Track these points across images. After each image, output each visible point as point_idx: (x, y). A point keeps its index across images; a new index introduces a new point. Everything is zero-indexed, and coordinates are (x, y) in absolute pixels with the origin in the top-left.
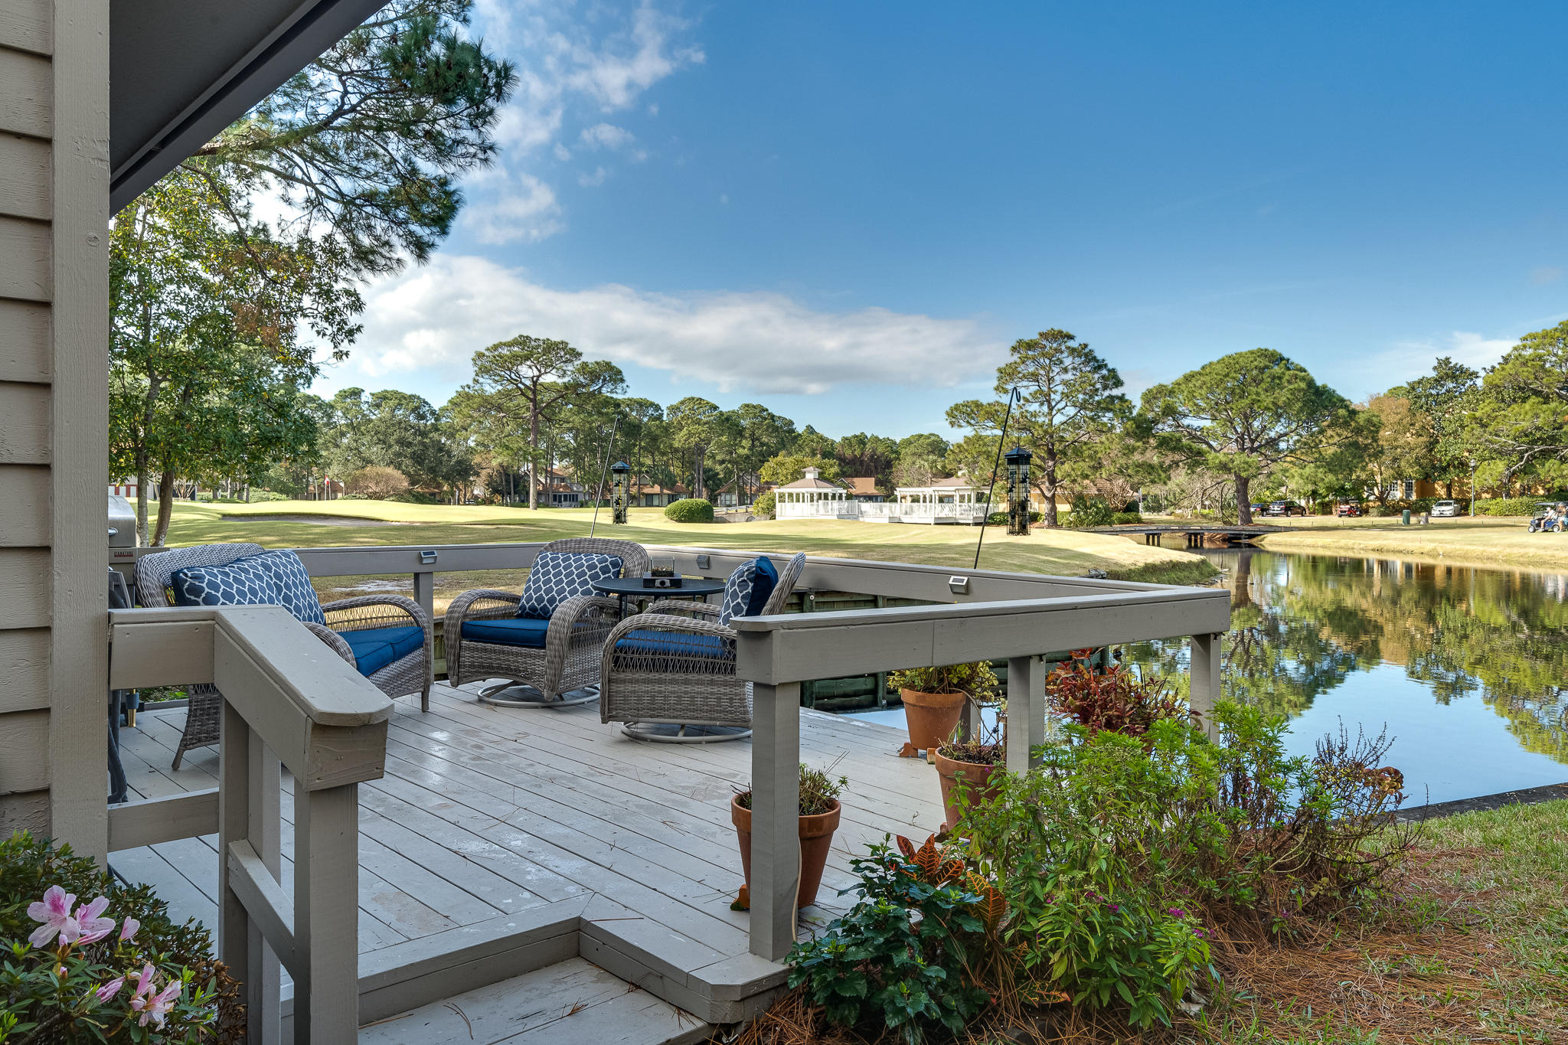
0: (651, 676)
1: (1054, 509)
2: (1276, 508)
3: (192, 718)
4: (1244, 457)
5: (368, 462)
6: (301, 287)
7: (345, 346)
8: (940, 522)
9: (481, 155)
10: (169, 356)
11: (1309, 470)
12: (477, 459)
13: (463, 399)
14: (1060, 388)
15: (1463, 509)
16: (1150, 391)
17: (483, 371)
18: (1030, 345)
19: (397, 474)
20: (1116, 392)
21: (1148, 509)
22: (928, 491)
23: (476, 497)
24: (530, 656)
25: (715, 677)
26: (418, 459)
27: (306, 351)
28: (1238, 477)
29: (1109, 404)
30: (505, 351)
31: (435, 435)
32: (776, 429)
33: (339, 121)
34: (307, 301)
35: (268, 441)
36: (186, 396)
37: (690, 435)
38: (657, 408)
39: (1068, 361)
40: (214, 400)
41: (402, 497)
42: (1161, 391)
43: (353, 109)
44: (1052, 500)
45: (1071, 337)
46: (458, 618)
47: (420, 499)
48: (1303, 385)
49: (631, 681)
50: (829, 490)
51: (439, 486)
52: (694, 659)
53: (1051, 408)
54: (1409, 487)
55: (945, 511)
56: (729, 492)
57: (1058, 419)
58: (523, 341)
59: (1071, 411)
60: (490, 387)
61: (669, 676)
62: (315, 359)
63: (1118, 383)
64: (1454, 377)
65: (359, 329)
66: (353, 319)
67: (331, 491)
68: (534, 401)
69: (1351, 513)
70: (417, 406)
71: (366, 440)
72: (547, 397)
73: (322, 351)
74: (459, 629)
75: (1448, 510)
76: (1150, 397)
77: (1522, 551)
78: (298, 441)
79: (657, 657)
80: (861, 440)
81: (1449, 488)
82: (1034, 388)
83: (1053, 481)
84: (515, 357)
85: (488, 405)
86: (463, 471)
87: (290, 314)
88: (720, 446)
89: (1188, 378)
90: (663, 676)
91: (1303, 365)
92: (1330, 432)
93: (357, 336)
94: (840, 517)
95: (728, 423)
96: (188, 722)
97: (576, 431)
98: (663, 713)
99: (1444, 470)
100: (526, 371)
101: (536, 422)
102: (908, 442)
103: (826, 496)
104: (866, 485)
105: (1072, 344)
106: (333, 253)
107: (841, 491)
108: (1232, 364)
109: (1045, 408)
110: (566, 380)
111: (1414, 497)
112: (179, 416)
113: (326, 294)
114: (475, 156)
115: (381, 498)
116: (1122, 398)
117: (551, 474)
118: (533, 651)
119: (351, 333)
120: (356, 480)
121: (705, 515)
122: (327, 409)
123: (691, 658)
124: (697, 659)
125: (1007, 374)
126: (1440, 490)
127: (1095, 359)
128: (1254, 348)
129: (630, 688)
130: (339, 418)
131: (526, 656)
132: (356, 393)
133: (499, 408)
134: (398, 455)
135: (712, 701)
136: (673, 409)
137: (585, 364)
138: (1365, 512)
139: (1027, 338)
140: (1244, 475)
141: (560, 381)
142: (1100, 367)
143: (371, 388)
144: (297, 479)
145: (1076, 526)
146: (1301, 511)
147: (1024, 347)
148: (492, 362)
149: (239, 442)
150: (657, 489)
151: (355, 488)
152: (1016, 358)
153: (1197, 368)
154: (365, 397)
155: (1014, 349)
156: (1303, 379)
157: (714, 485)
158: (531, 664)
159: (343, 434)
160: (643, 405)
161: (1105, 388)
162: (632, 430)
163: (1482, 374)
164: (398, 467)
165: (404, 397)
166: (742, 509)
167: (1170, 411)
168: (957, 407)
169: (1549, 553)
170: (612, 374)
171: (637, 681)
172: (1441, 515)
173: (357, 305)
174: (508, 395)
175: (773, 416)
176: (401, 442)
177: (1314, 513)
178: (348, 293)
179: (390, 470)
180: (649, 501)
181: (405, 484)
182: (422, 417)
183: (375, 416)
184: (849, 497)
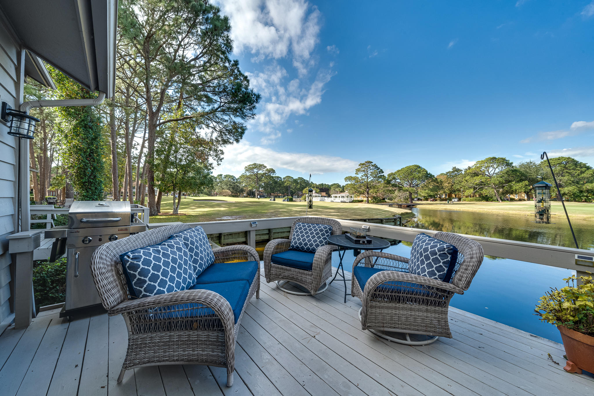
0: (390, 305)
1: (368, 199)
2: (415, 199)
3: (130, 350)
4: (411, 188)
5: (223, 189)
6: (210, 149)
7: (220, 162)
8: (342, 202)
9: (252, 117)
10: (180, 165)
11: (427, 191)
12: (245, 188)
13: (242, 176)
14: (370, 173)
15: (460, 200)
16: (389, 174)
17: (247, 170)
18: (363, 164)
19: (229, 191)
20: (382, 174)
21: (389, 199)
22: (338, 195)
23: (244, 196)
24: (304, 274)
25: (429, 308)
26: (233, 188)
27: (211, 164)
28: (409, 192)
29: (380, 177)
30: (251, 166)
31: (236, 184)
32: (305, 182)
33: (219, 109)
34: (211, 152)
35: (202, 184)
36: (184, 174)
37: (288, 184)
38: (281, 178)
39: (372, 168)
40: (191, 174)
41: (230, 196)
42: (392, 174)
43: (223, 106)
44: (368, 197)
45: (372, 163)
46: (270, 254)
47: (233, 196)
48: (425, 172)
49: (379, 307)
50: (318, 195)
51: (237, 194)
52: (415, 296)
53: (368, 178)
54: (446, 195)
55: (342, 199)
56: (295, 195)
57: (369, 180)
58: (255, 164)
59: (372, 178)
60: (248, 174)
61: (401, 305)
62: (213, 166)
63: (383, 172)
64: (457, 171)
65: (223, 159)
66: (222, 156)
67: (216, 195)
68: (257, 176)
69: (433, 201)
70: (233, 177)
71: (223, 185)
72: (259, 176)
73: (215, 163)
74: (270, 258)
75: (456, 200)
76: (389, 175)
77: (483, 210)
78: (209, 184)
79: (394, 294)
80: (322, 184)
81: (456, 195)
82: (364, 173)
83: (368, 194)
84: (253, 167)
85: (248, 177)
86: (242, 191)
87: (208, 155)
88: (294, 186)
89: (398, 171)
90: (398, 305)
91: (425, 168)
92: (431, 183)
93: (222, 160)
94: (320, 201)
95: (295, 181)
96: (128, 352)
97: (265, 183)
98: (397, 326)
99: (455, 191)
100: (255, 170)
101: (257, 181)
102: (332, 185)
103: (317, 196)
104: (324, 194)
105: (372, 164)
106: (218, 141)
107: (320, 195)
108: (408, 168)
109: (366, 178)
110: (264, 172)
111: (447, 197)
112: (183, 178)
113: (216, 151)
114: (251, 116)
115: (226, 196)
116: (383, 176)
117: (259, 191)
118: (306, 272)
119: (221, 159)
120: (221, 192)
121: (291, 200)
122: (216, 178)
123: (413, 296)
124: (417, 296)
125: (358, 171)
126: (453, 196)
127: (377, 167)
128: (413, 165)
129: (378, 311)
130: (218, 180)
131: (302, 273)
132: (221, 175)
133: (250, 178)
134: (229, 187)
135: (428, 321)
136: (284, 178)
137: (267, 169)
138: (436, 200)
139: (362, 163)
140: (411, 192)
141: (262, 172)
142: (379, 169)
143: (224, 174)
144: (209, 192)
145: (373, 203)
146: (421, 200)
147: (361, 164)
148: (249, 169)
149: (196, 184)
150: (281, 195)
151: (221, 194)
152: (360, 167)
153: (400, 169)
154: (223, 176)
155: (359, 165)
156: (425, 171)
157: (292, 194)
158: (304, 278)
159: (218, 183)
160: (278, 177)
161: (380, 173)
162: (276, 182)
163: (464, 170)
164: (229, 190)
165: (231, 176)
166: (299, 199)
167: (394, 178)
168: (347, 177)
169: (491, 210)
170: (273, 171)
171: (383, 307)
172: (455, 201)
173: (223, 153)
174: (251, 175)
175: (304, 180)
176: (230, 185)
177: (424, 200)
178: (221, 150)
179: (228, 191)
180: (279, 197)
181: (230, 193)
182: (234, 180)
183: (225, 180)
184: (322, 196)
